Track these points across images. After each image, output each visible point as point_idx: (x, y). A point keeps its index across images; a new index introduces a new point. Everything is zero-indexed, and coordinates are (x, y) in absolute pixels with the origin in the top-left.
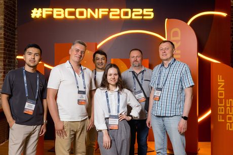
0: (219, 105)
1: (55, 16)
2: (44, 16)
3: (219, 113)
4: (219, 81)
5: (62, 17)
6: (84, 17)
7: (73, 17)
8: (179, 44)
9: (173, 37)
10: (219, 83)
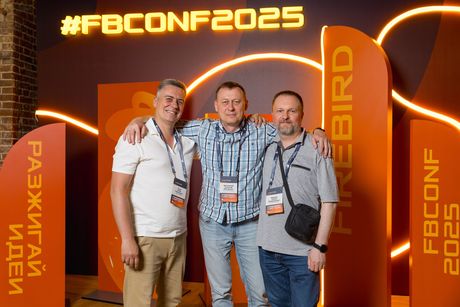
0: (426, 216)
1: (105, 31)
2: (85, 31)
3: (426, 234)
4: (426, 161)
5: (118, 31)
6: (161, 29)
7: (140, 31)
8: (350, 79)
9: (337, 65)
10: (426, 168)
